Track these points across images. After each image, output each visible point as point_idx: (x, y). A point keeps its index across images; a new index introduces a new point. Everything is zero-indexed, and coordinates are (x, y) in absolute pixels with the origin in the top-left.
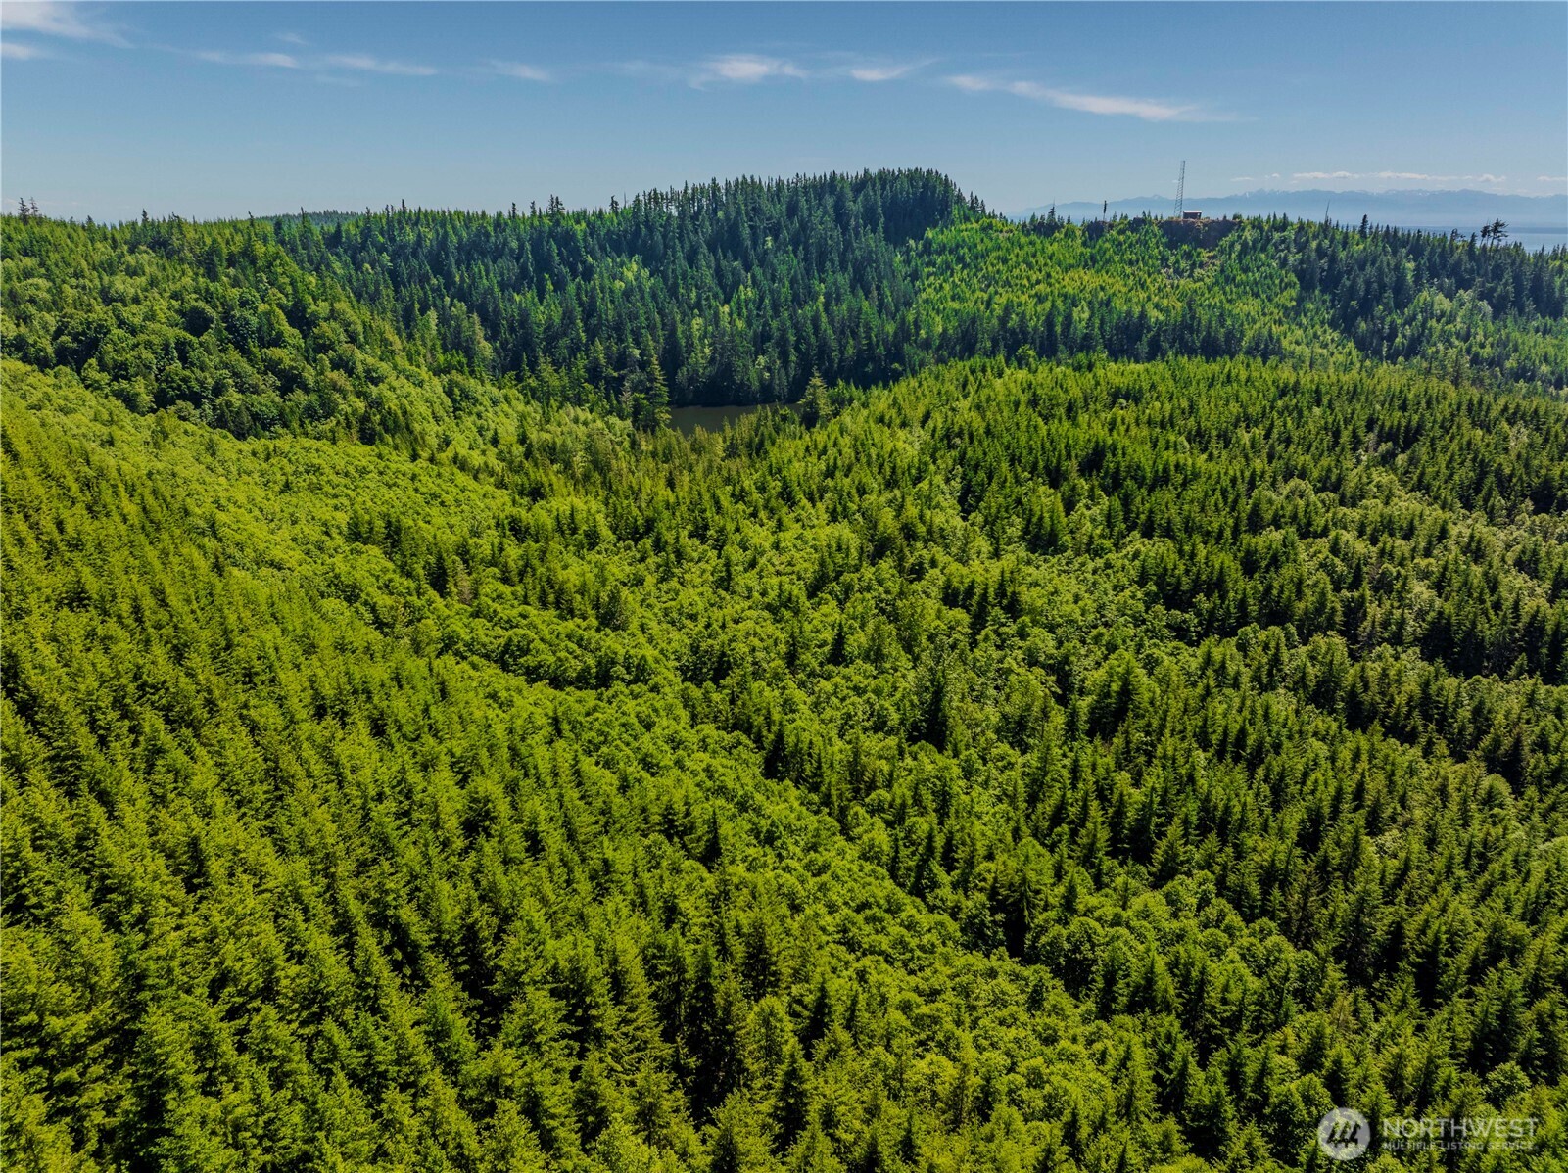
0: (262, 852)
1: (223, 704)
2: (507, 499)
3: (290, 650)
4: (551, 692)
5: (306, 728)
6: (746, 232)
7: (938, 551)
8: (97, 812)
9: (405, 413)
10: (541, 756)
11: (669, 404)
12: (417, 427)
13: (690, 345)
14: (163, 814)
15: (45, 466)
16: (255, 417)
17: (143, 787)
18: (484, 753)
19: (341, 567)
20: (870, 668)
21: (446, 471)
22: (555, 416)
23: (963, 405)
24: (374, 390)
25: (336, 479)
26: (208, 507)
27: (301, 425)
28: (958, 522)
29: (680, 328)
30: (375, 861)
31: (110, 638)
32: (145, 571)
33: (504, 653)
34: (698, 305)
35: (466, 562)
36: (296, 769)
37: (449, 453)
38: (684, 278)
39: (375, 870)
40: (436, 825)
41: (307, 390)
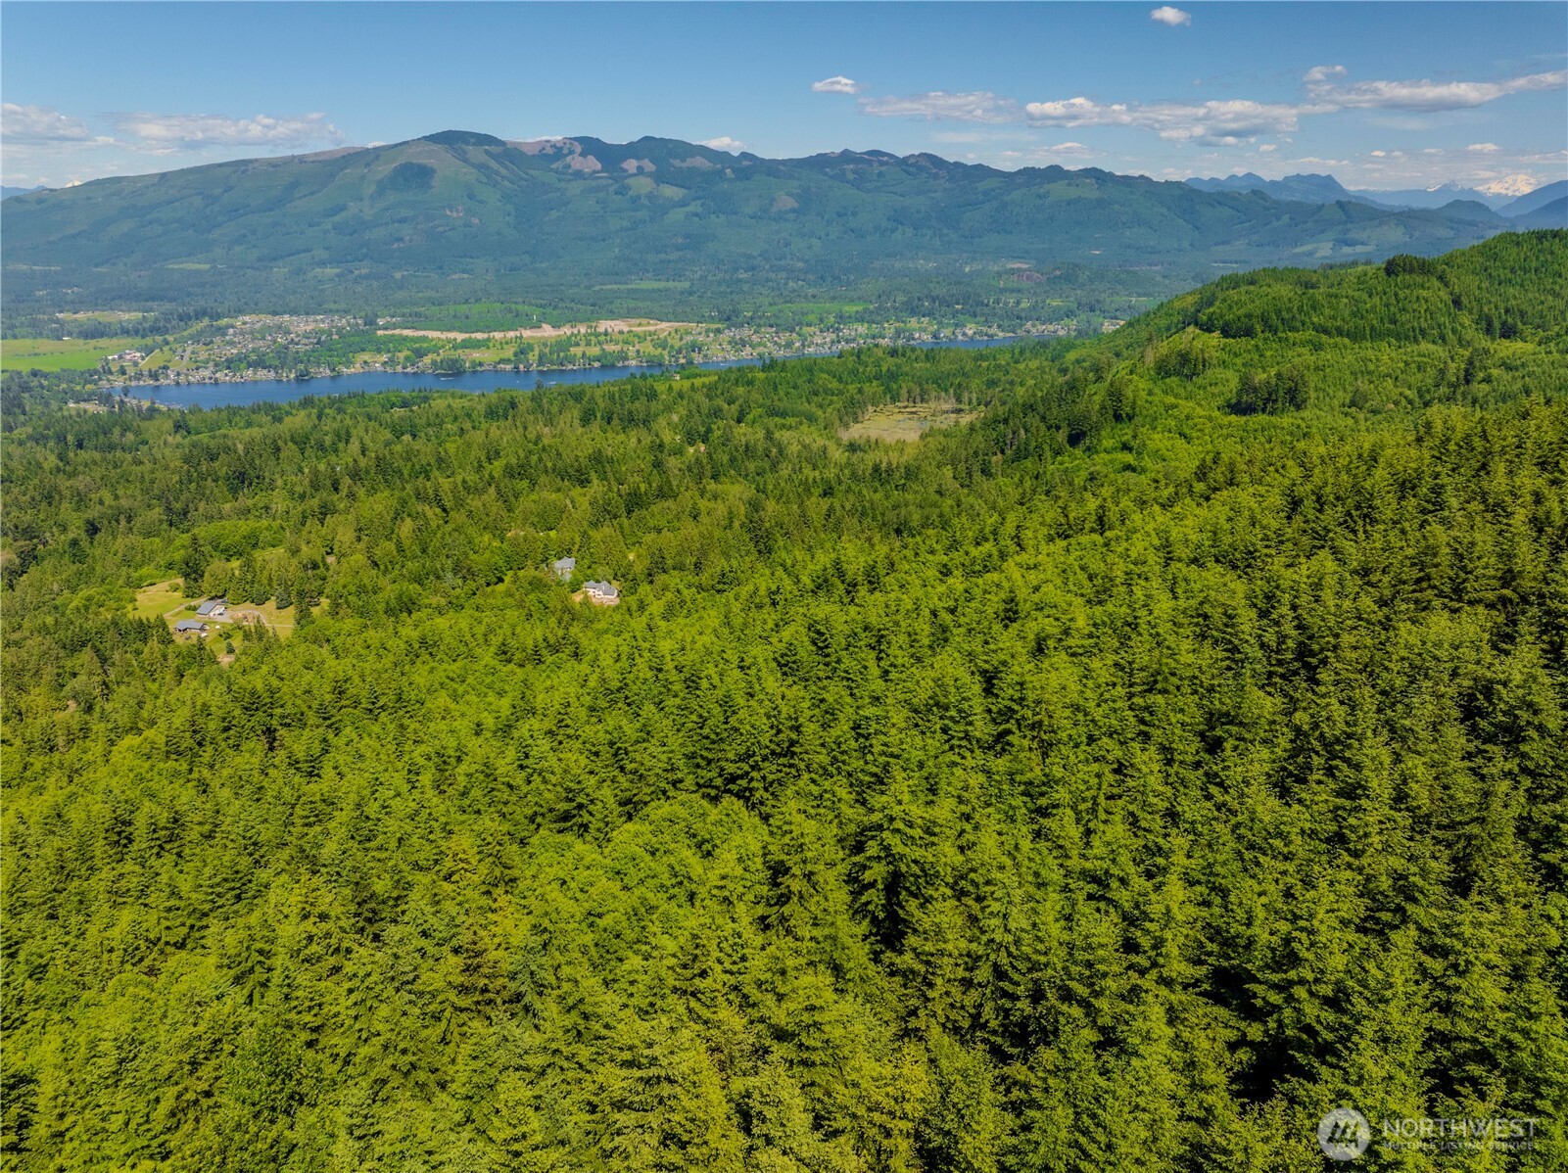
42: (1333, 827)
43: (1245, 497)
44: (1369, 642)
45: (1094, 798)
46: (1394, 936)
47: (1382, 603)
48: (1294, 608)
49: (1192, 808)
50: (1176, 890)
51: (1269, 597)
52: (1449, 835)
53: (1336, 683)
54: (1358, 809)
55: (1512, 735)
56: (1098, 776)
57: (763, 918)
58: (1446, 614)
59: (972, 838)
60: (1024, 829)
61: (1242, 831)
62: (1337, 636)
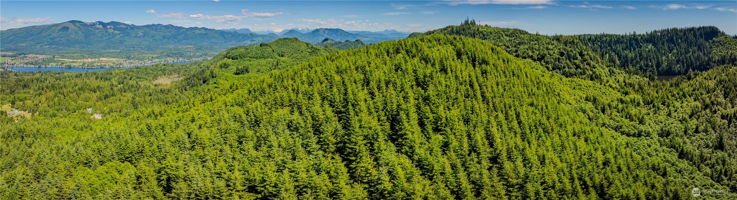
0: (557, 161)
1: (555, 130)
2: (620, 95)
3: (570, 121)
4: (626, 137)
5: (571, 138)
6: (675, 38)
7: (719, 107)
8: (527, 145)
9: (600, 75)
10: (623, 151)
11: (657, 75)
12: (602, 78)
13: (662, 62)
14: (539, 148)
15: (531, 79)
16: (570, 73)
17: (536, 142)
18: (609, 149)
19: (583, 105)
20: (704, 134)
21: (607, 88)
22: (632, 77)
23: (723, 75)
24: (594, 70)
25: (584, 87)
26: (559, 91)
27: (579, 76)
28: (724, 100)
29: (660, 59)
30: (581, 167)
31: (536, 113)
32: (545, 101)
33: (616, 128)
34: (664, 54)
35: (609, 107)
36: (567, 145)
37: (608, 84)
38: (661, 48)
39: (581, 169)
40: (596, 162)
41: (581, 69)
42: (268, 154)
43: (240, 91)
44: (268, 117)
45: (216, 157)
46: (284, 171)
47: (269, 109)
48: (253, 112)
49: (238, 156)
50: (237, 173)
51: (247, 111)
52: (290, 150)
53: (264, 126)
54: (272, 149)
55: (297, 129)
56: (216, 153)
57: (135, 187)
58: (281, 109)
59: (187, 169)
60: (200, 166)
61: (249, 159)
62: (262, 117)
